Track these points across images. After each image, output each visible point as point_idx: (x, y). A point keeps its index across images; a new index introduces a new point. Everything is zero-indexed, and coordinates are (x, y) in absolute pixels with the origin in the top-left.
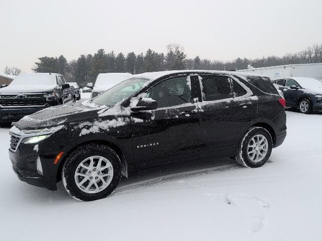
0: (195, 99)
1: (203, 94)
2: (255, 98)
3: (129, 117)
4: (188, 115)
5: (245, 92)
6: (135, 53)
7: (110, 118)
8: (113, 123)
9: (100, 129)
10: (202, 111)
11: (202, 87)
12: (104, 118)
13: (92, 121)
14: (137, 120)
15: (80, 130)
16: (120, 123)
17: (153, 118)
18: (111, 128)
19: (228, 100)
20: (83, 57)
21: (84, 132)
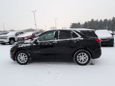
0: (55, 39)
1: (58, 37)
2: (82, 39)
3: (32, 43)
4: (51, 44)
5: (78, 36)
6: (107, 19)
7: (27, 43)
8: (27, 45)
9: (23, 46)
10: (56, 42)
11: (59, 35)
12: (25, 43)
13: (22, 44)
14: (34, 44)
15: (19, 46)
16: (29, 45)
17: (39, 44)
18: (26, 46)
19: (68, 39)
20: (86, 22)
21: (20, 47)
